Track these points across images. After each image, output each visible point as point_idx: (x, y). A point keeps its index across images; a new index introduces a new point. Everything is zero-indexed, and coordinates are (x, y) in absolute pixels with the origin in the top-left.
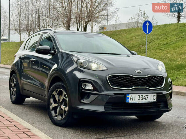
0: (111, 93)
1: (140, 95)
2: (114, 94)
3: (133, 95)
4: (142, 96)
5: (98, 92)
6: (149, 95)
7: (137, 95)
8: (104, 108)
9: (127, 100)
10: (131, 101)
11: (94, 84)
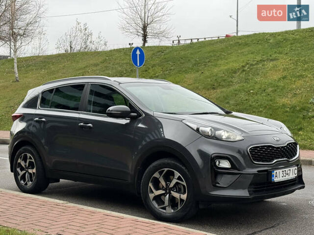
0: (255, 171)
1: (284, 170)
2: (258, 171)
3: (278, 171)
4: (285, 171)
5: (239, 171)
6: (291, 169)
7: (281, 171)
8: (249, 191)
9: (273, 178)
10: (276, 180)
11: (232, 159)
